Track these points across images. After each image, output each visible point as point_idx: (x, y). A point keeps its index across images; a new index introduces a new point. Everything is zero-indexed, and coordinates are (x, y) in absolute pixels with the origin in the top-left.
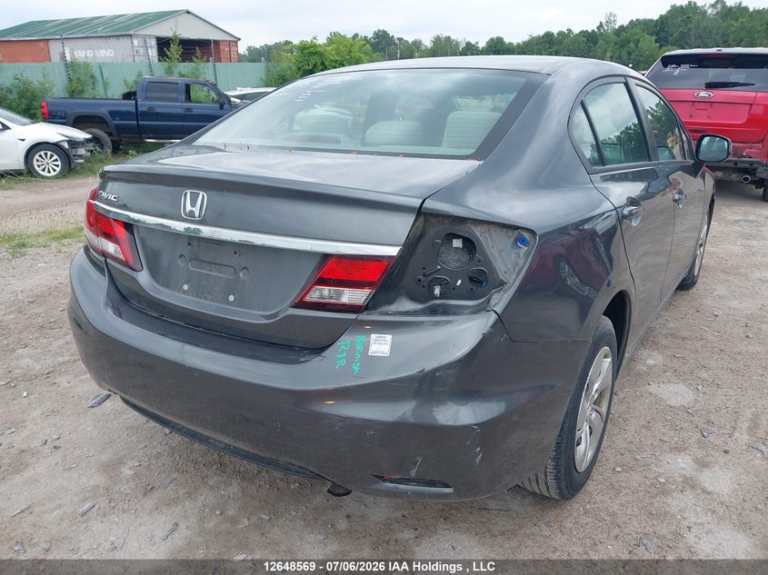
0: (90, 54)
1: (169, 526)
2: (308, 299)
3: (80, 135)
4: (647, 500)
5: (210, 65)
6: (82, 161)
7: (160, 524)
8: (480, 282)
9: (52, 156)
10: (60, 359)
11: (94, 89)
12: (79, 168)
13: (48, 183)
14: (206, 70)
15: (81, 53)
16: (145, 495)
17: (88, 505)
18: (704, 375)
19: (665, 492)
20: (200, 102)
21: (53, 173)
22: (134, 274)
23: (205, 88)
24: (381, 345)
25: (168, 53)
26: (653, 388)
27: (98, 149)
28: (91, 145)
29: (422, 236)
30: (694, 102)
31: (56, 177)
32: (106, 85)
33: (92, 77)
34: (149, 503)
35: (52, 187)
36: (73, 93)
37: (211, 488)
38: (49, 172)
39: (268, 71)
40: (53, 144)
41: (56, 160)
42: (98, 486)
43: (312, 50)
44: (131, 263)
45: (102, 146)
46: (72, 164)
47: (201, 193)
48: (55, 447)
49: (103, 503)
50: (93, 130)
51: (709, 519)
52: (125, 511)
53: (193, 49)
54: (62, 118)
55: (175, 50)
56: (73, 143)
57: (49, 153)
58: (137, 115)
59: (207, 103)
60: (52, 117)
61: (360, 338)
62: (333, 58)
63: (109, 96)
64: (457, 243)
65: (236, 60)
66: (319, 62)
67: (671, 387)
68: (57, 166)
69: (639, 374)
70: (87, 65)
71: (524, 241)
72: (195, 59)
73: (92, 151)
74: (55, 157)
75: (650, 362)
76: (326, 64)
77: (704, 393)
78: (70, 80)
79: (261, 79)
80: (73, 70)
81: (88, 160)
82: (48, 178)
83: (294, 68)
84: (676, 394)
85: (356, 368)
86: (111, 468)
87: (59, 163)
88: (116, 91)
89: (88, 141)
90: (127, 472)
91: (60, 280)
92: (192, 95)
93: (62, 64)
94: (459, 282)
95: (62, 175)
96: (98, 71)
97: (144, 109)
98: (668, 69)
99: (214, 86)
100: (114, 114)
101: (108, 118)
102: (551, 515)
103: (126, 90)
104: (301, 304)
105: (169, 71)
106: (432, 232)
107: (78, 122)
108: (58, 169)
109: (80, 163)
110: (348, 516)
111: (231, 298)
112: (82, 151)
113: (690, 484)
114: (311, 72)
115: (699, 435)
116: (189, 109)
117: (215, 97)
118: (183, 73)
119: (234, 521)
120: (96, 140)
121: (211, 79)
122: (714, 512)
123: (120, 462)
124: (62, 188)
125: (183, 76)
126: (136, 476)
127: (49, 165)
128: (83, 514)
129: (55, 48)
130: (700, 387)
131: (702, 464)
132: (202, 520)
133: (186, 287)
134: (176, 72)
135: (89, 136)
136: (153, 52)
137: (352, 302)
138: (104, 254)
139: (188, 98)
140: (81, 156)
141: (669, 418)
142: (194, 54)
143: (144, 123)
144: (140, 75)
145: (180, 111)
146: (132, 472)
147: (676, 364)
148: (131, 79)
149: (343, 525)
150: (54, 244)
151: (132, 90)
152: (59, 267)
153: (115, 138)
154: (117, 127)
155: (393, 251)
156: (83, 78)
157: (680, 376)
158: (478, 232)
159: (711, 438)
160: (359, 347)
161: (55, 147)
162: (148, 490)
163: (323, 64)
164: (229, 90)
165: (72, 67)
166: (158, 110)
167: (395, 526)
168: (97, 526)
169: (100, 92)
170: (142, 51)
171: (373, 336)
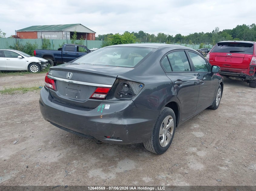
0: (49, 36)
1: (59, 154)
2: (93, 97)
3: (45, 60)
4: (181, 156)
5: (85, 41)
6: (45, 68)
7: (57, 154)
8: (130, 94)
9: (36, 66)
10: (35, 118)
11: (50, 47)
12: (43, 70)
13: (34, 74)
14: (84, 42)
15: (47, 36)
16: (54, 148)
17: (40, 149)
18: (209, 130)
19: (186, 155)
20: (81, 52)
21: (36, 72)
22: (55, 92)
23: (83, 48)
24: (107, 107)
25: (73, 37)
26: (193, 133)
27: (50, 65)
28: (47, 64)
29: (118, 83)
30: (226, 56)
31: (36, 73)
32: (53, 46)
33: (50, 43)
34: (55, 149)
35: (35, 75)
36: (44, 48)
37: (70, 147)
38: (35, 71)
39: (103, 43)
40: (36, 63)
41: (37, 68)
42: (43, 145)
43: (117, 37)
44: (55, 89)
45: (51, 64)
46: (42, 69)
47: (71, 73)
48: (33, 137)
49: (44, 149)
50: (49, 59)
51: (195, 161)
52: (49, 151)
53: (81, 36)
54: (39, 55)
55: (75, 36)
56: (42, 63)
57: (35, 66)
58: (62, 55)
59: (83, 52)
60: (36, 55)
61: (103, 105)
62: (124, 40)
63: (54, 49)
64: (126, 85)
65: (94, 39)
66: (119, 41)
67: (199, 133)
68: (37, 69)
69: (191, 129)
70: (48, 40)
71: (141, 86)
72: (81, 39)
73: (48, 65)
74: (37, 67)
75: (195, 127)
76: (121, 41)
77: (207, 135)
78: (43, 44)
79: (101, 46)
80: (44, 41)
81: (46, 68)
82: (34, 73)
83: (111, 42)
84: (199, 134)
85: (102, 112)
86: (46, 142)
87: (38, 68)
88: (57, 48)
89: (47, 62)
90: (50, 143)
91: (36, 99)
92: (79, 50)
93: (41, 39)
94: (126, 94)
95: (38, 72)
96: (52, 42)
97: (64, 53)
98: (219, 47)
99: (86, 47)
100: (55, 55)
101: (53, 56)
102: (155, 158)
103: (59, 48)
104: (91, 98)
105: (73, 42)
106: (120, 83)
107: (44, 57)
108: (37, 70)
109: (44, 69)
110: (103, 155)
111: (77, 97)
112: (45, 65)
113: (194, 154)
114: (116, 44)
115: (201, 144)
116: (77, 54)
117: (86, 50)
118: (77, 43)
119: (75, 154)
120: (49, 62)
121: (85, 45)
122: (197, 160)
123: (49, 141)
124: (38, 76)
125: (77, 44)
126: (52, 144)
127: (35, 69)
128: (39, 151)
129: (39, 35)
130: (206, 133)
131: (199, 150)
132: (67, 154)
133: (67, 95)
134: (75, 42)
135: (47, 61)
136: (69, 36)
137: (102, 97)
138: (49, 87)
139: (78, 50)
140: (44, 67)
141: (195, 139)
142: (80, 37)
143: (64, 57)
144: (64, 43)
145: (75, 54)
146: (51, 143)
147: (202, 127)
148: (61, 44)
149: (101, 156)
150: (35, 91)
151: (61, 48)
152: (36, 96)
153: (55, 62)
154: (56, 58)
155: (111, 86)
156: (47, 44)
157: (202, 130)
158: (130, 83)
159: (204, 145)
160: (103, 107)
161: (37, 64)
162: (55, 147)
163: (120, 42)
164: (91, 49)
165: (44, 40)
166: (68, 54)
167: (115, 157)
168: (42, 153)
169: (52, 48)
170: (65, 36)
171: (106, 105)
